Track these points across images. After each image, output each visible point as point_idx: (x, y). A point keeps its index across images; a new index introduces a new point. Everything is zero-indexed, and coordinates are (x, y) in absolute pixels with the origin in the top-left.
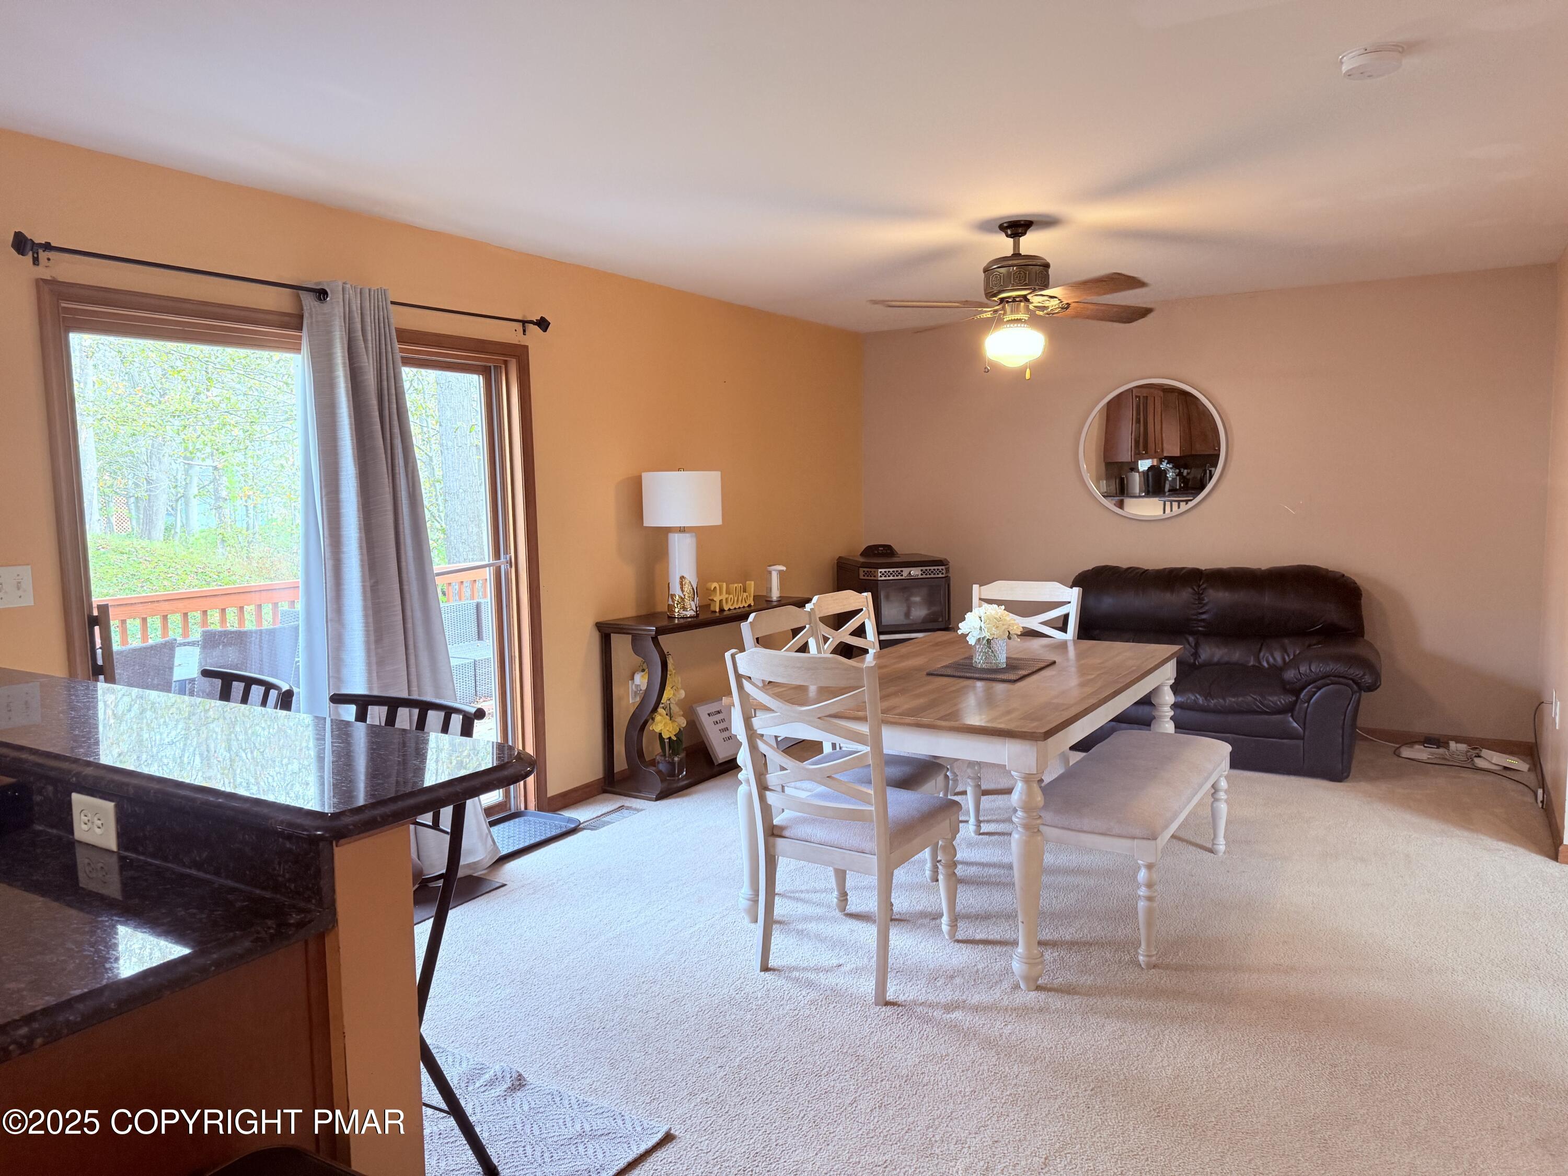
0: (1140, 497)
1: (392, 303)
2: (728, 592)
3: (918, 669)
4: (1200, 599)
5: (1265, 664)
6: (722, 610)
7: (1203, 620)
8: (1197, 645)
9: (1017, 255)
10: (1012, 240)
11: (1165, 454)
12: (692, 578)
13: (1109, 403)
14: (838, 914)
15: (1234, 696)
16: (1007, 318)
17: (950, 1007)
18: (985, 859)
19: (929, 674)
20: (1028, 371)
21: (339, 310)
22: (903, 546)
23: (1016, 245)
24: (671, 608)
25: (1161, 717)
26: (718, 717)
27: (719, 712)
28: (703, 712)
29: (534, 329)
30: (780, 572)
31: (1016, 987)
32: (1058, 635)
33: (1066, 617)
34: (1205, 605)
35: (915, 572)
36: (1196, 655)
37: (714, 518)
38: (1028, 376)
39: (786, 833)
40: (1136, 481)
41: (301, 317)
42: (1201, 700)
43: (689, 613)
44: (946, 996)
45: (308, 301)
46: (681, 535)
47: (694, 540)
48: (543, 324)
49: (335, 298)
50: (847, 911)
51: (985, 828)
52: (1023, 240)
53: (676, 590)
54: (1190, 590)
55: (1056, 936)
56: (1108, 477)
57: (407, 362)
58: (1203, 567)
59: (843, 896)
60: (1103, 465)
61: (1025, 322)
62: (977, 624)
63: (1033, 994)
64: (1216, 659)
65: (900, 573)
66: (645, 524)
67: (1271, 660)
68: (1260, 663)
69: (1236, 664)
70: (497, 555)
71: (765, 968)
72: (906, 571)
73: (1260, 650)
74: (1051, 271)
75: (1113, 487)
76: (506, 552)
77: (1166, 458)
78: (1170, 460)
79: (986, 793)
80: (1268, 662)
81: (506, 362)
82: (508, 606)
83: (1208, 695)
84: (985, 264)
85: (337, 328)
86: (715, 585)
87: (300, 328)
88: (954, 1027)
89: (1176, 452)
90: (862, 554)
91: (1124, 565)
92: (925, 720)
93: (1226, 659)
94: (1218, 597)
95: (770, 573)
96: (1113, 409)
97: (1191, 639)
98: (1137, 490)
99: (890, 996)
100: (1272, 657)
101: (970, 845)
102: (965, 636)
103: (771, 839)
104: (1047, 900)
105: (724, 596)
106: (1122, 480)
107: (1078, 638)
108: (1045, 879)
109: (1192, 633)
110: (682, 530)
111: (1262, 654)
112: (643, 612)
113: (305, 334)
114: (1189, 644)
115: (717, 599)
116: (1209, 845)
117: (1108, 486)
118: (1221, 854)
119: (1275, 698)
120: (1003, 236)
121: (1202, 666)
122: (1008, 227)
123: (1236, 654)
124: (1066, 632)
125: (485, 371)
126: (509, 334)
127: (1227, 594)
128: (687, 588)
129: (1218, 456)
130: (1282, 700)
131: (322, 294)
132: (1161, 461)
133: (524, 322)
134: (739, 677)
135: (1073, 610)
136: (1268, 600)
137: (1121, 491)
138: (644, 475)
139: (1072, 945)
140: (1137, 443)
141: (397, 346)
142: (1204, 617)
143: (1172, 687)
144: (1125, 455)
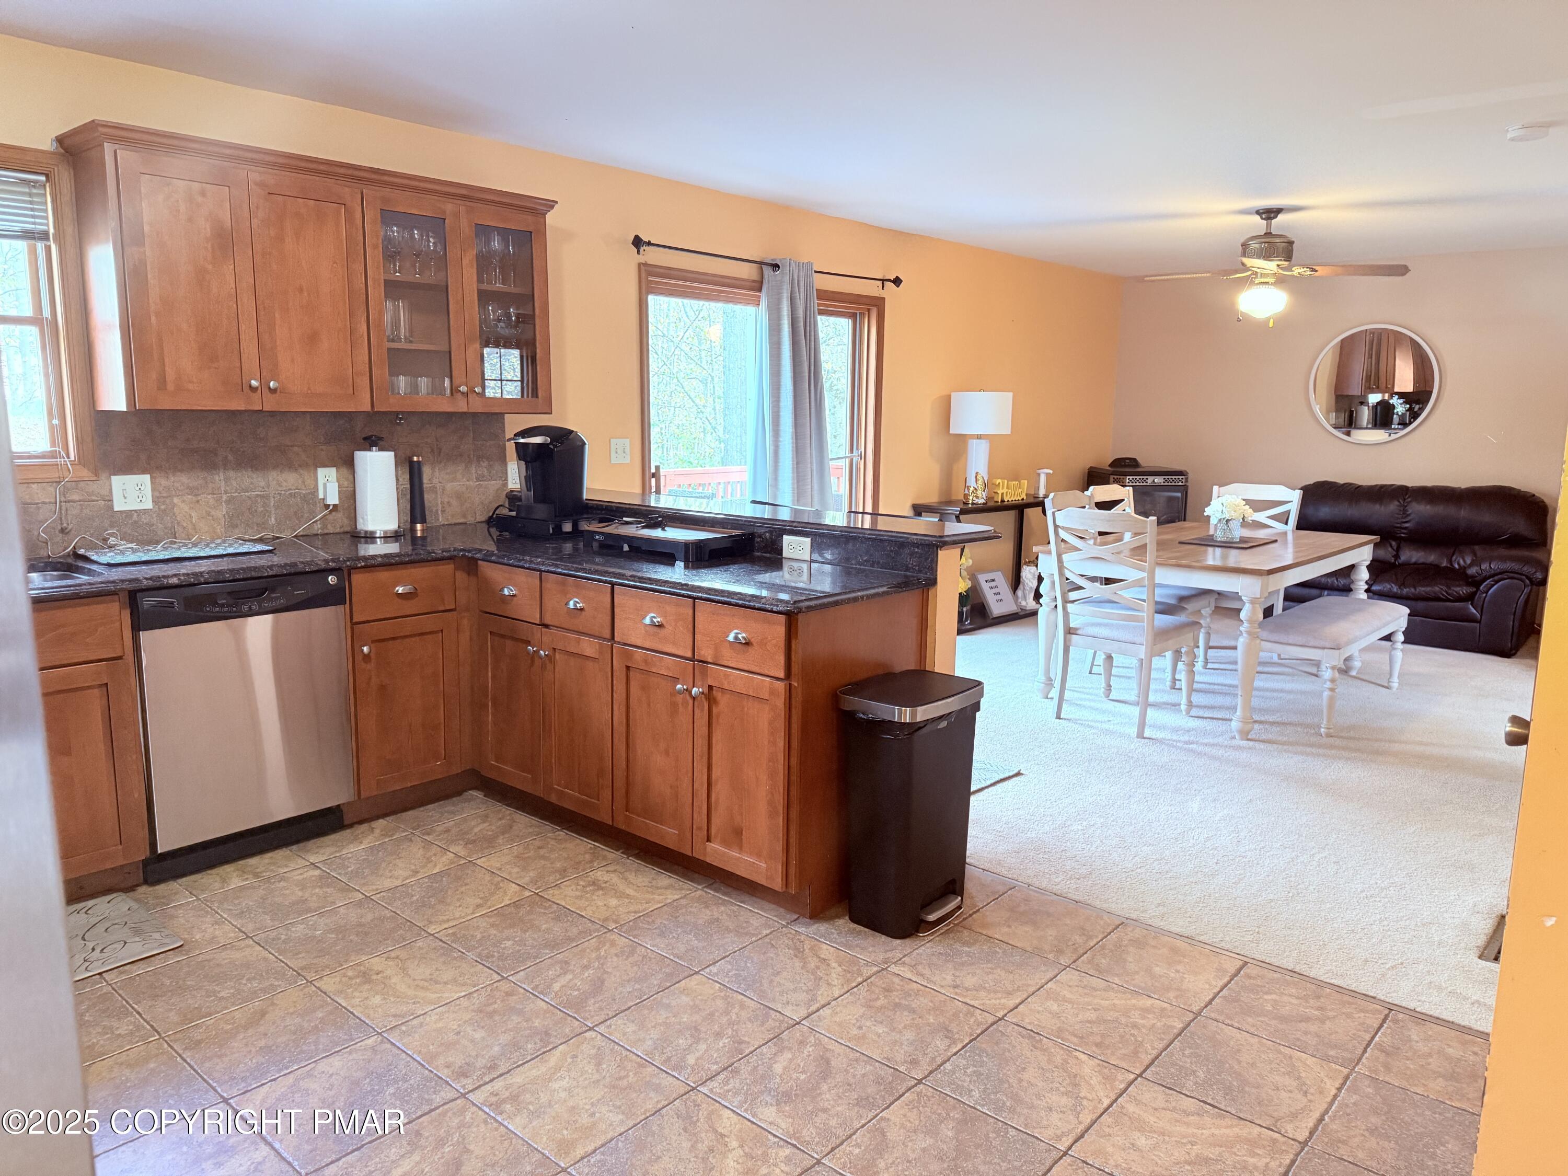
0: (1367, 428)
1: (816, 272)
2: (1008, 488)
3: (1172, 540)
4: (1405, 511)
5: (1457, 566)
6: (1003, 501)
7: (1406, 528)
8: (1398, 550)
9: (1268, 234)
10: (1265, 222)
11: (1396, 390)
12: (984, 473)
13: (1342, 341)
14: (1104, 699)
15: (1423, 586)
16: (1257, 281)
17: (1186, 743)
18: (1210, 681)
19: (1180, 543)
20: (1271, 321)
21: (787, 279)
22: (1146, 462)
23: (1269, 226)
24: (966, 496)
25: (1356, 589)
26: (993, 584)
27: (993, 580)
28: (982, 578)
29: (889, 285)
30: (1047, 474)
31: (1234, 738)
32: (1279, 526)
33: (1289, 512)
34: (1409, 515)
35: (1158, 480)
36: (1397, 556)
37: (1005, 429)
38: (1271, 325)
39: (1079, 632)
40: (1365, 415)
41: (762, 282)
42: (1395, 589)
43: (981, 501)
44: (1186, 738)
45: (768, 271)
46: (978, 441)
47: (988, 445)
48: (897, 281)
49: (785, 269)
50: (1111, 697)
51: (1209, 666)
52: (1274, 221)
53: (972, 483)
54: (1396, 503)
55: (1262, 719)
56: (1337, 410)
57: (822, 312)
58: (1409, 484)
59: (1109, 687)
60: (1334, 397)
61: (1272, 284)
62: (1220, 508)
63: (1245, 742)
64: (1413, 560)
65: (1145, 481)
66: (951, 432)
67: (1462, 562)
68: (1451, 564)
69: (1431, 564)
70: (852, 451)
71: (1058, 717)
72: (1150, 479)
73: (1453, 555)
74: (1294, 245)
75: (1341, 420)
76: (857, 449)
77: (1397, 393)
78: (1401, 395)
79: (1211, 648)
80: (1459, 564)
81: (869, 310)
82: (856, 488)
83: (1402, 585)
84: (1242, 240)
85: (785, 291)
86: (999, 481)
87: (760, 290)
88: (1192, 751)
89: (1410, 389)
90: (1111, 465)
91: (1341, 481)
92: (1184, 562)
93: (1422, 560)
94: (1420, 510)
95: (1039, 475)
96: (1346, 347)
97: (1394, 543)
98: (1365, 424)
99: (1146, 734)
100: (1463, 560)
101: (1200, 673)
102: (1209, 517)
103: (1068, 636)
104: (1255, 702)
105: (1005, 490)
106: (1351, 412)
107: (1297, 529)
108: (1254, 693)
109: (1395, 539)
110: (979, 437)
111: (1454, 558)
112: (943, 500)
113: (764, 295)
114: (1391, 546)
115: (1000, 492)
116: (1386, 685)
117: (1337, 418)
118: (1394, 690)
119: (1458, 589)
120: (1258, 217)
121: (1400, 565)
122: (1263, 213)
123: (1431, 557)
124: (1286, 523)
125: (853, 316)
126: (871, 289)
127: (1428, 507)
128: (980, 482)
129: (1430, 393)
130: (1463, 590)
131: (776, 267)
132: (1391, 397)
133: (883, 280)
134: (1056, 527)
135: (1294, 508)
136: (1464, 514)
137: (1350, 423)
138: (953, 395)
139: (1273, 723)
140: (1368, 378)
141: (816, 301)
142: (1407, 525)
143: (1368, 567)
144: (1355, 389)
